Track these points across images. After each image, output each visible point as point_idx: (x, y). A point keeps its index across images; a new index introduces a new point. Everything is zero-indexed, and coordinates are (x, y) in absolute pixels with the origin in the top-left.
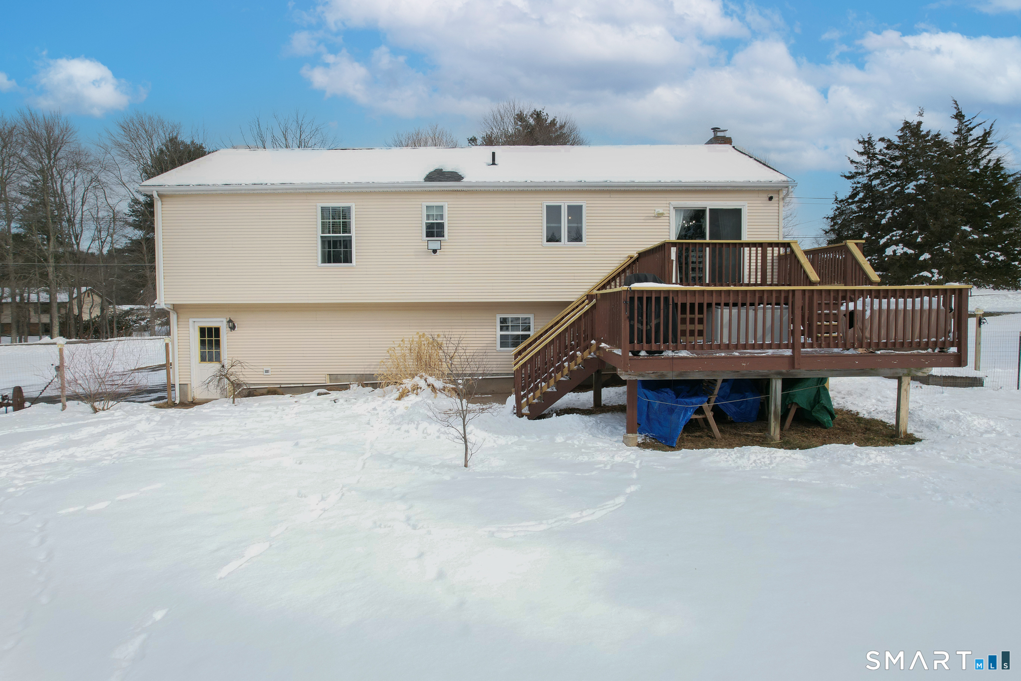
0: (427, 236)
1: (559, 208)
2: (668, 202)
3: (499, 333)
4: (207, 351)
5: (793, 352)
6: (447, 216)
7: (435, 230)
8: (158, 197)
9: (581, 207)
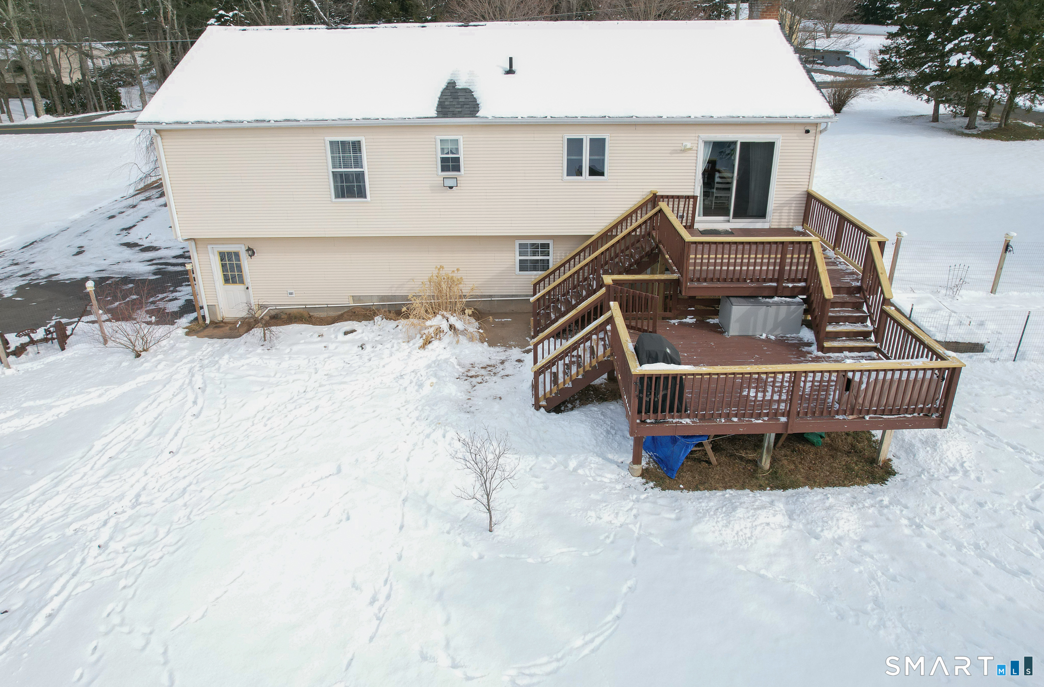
0: (443, 170)
1: (580, 141)
2: (697, 135)
3: (518, 258)
4: (229, 273)
5: (788, 419)
6: (462, 151)
7: (451, 164)
8: (156, 134)
9: (604, 140)
